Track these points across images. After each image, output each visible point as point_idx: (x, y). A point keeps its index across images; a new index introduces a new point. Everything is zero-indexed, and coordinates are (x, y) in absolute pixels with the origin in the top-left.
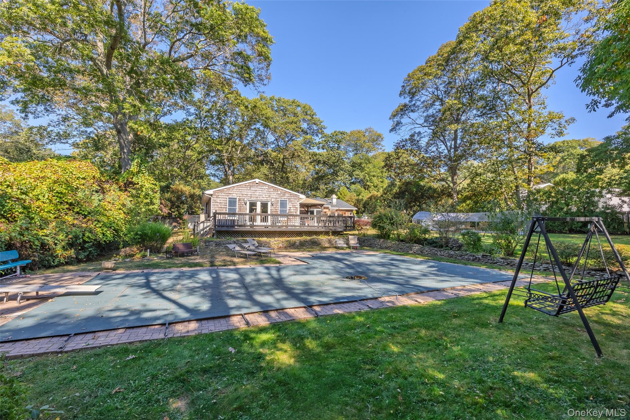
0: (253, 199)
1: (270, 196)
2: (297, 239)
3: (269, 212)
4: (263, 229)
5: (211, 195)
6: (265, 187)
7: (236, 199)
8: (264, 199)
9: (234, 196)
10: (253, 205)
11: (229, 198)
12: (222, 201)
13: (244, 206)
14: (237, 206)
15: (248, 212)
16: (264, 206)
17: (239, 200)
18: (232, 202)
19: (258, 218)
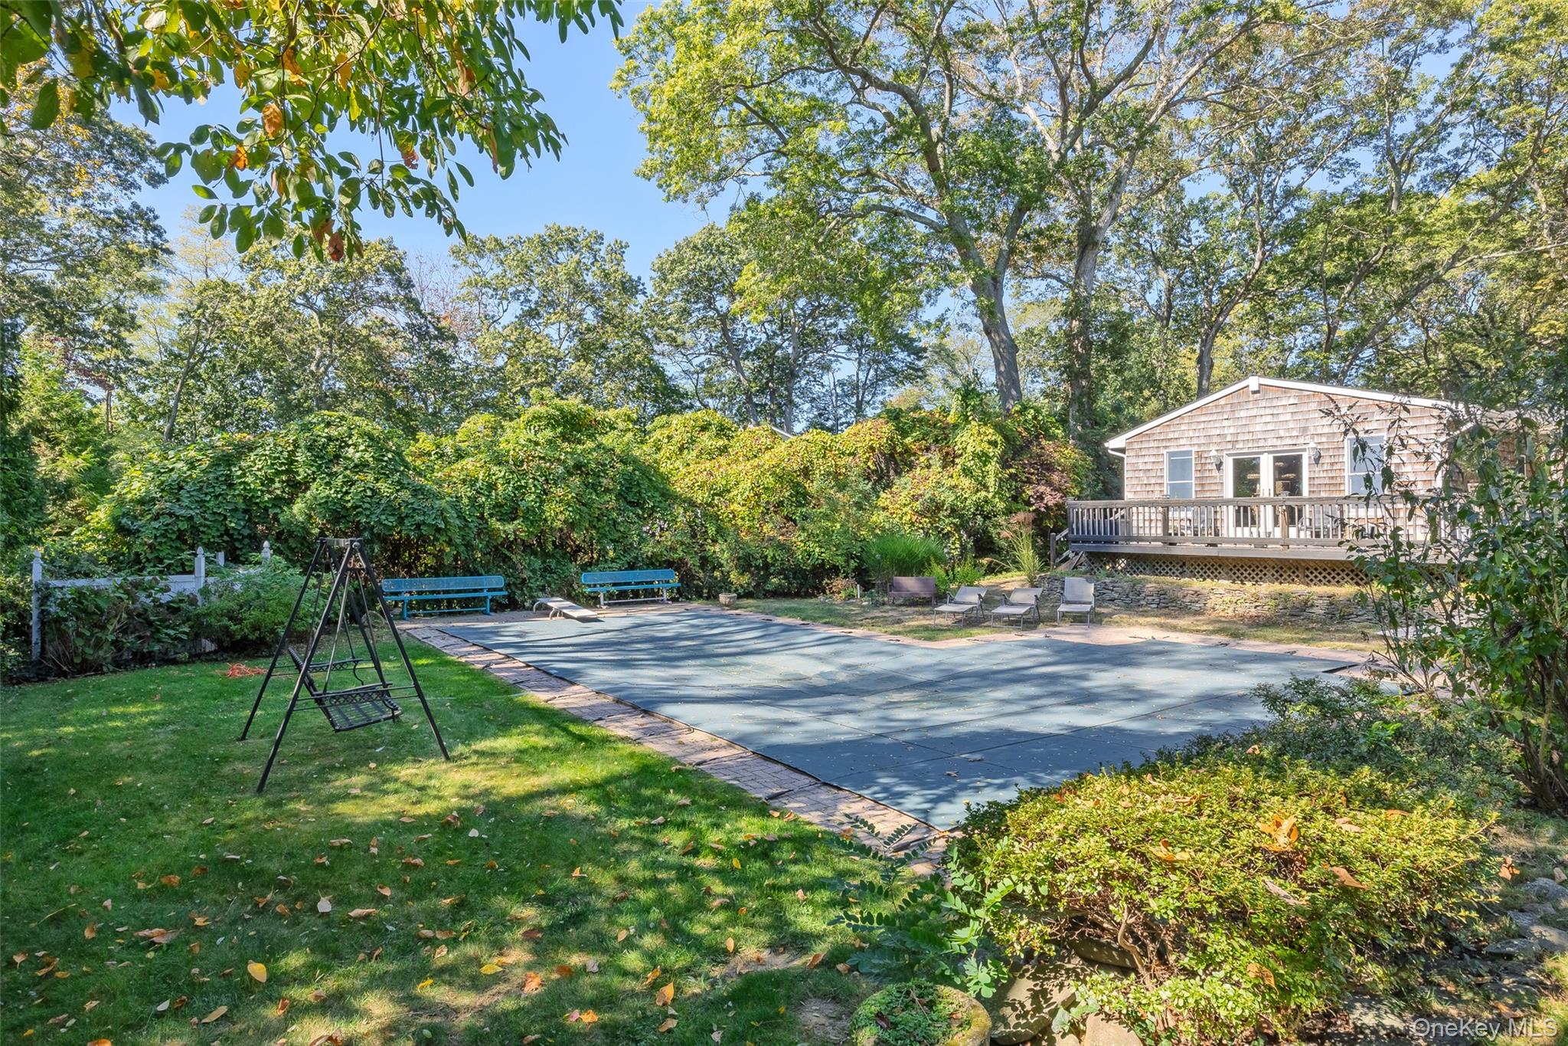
0: (1244, 449)
1: (1305, 429)
2: (1318, 591)
3: (1305, 493)
4: (1249, 551)
5: (1123, 451)
6: (1284, 402)
7: (1189, 453)
8: (1285, 446)
9: (1184, 445)
10: (1245, 471)
11: (1171, 454)
12: (1149, 467)
13: (1215, 473)
14: (1194, 475)
15: (1229, 492)
16: (1288, 468)
17: (1199, 455)
18: (1179, 465)
19: (1266, 514)
